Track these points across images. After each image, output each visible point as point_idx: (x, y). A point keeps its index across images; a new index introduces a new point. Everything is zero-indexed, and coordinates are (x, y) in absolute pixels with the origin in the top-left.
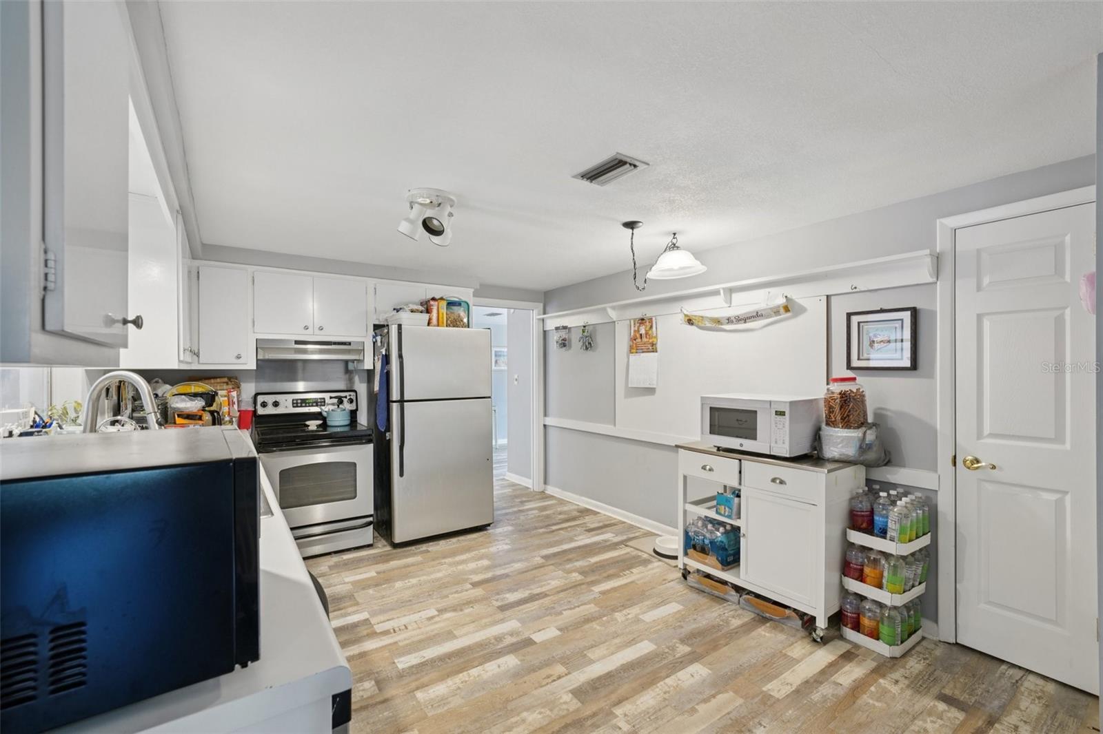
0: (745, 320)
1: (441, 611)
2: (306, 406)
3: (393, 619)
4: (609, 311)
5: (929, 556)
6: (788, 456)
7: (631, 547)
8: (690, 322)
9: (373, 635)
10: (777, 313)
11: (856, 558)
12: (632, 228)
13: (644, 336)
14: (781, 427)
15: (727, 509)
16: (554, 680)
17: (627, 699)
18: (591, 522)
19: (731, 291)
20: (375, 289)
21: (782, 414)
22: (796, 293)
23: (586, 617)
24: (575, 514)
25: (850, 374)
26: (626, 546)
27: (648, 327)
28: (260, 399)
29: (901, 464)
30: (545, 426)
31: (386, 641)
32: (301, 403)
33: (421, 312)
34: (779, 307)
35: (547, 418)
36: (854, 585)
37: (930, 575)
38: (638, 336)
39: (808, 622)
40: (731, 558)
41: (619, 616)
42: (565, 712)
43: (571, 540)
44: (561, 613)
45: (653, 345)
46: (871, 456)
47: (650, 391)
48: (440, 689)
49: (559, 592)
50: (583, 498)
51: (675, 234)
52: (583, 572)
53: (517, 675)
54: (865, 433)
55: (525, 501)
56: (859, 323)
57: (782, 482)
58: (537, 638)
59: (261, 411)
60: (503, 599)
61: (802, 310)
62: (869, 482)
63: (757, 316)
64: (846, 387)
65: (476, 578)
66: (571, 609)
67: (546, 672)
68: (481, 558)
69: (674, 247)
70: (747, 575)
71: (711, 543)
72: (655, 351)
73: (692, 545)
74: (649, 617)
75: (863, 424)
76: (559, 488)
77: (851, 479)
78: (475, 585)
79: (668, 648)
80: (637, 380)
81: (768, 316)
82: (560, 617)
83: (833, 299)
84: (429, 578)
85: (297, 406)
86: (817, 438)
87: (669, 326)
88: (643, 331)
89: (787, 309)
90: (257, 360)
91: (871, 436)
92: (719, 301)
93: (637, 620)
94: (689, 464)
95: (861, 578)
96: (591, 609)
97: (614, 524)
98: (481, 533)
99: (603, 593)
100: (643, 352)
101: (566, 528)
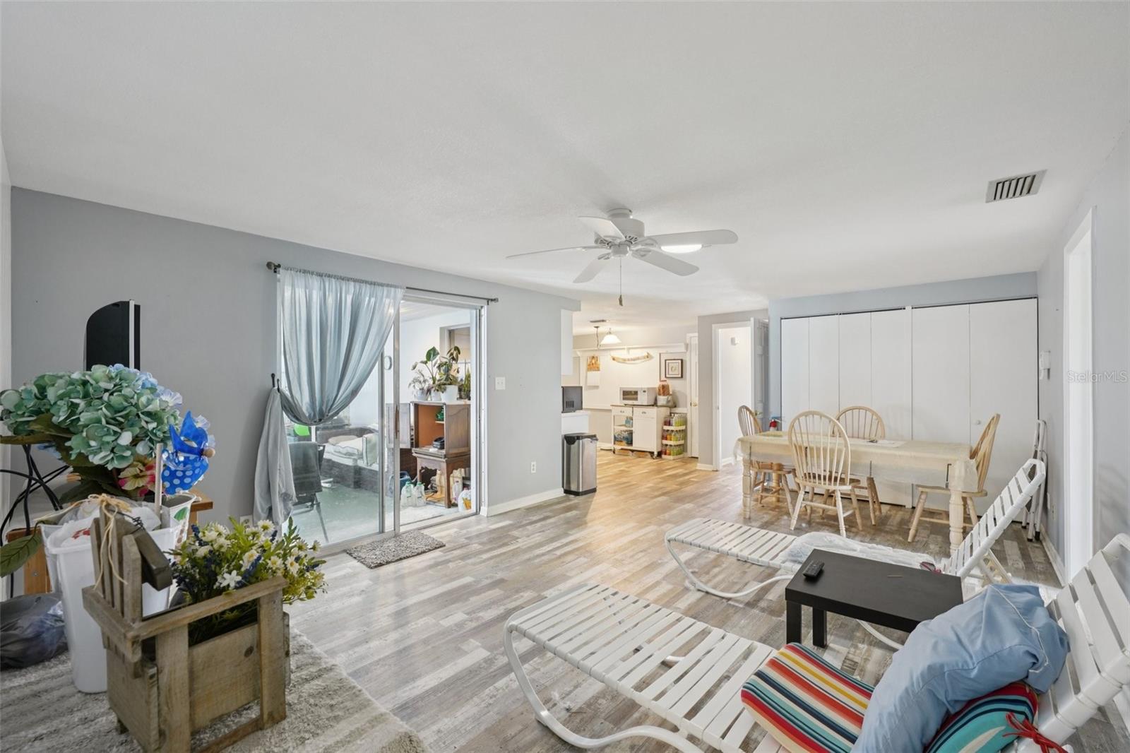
0: (634, 360)
5: (684, 431)
6: (647, 405)
8: (614, 359)
10: (644, 358)
11: (665, 434)
13: (593, 364)
14: (645, 396)
15: (629, 425)
19: (629, 349)
21: (644, 391)
22: (652, 352)
25: (665, 379)
27: (596, 360)
29: (679, 407)
34: (645, 356)
36: (665, 442)
37: (685, 438)
38: (590, 364)
39: (652, 453)
40: (630, 443)
45: (598, 368)
46: (670, 404)
47: (597, 387)
54: (668, 397)
56: (668, 363)
57: (645, 413)
61: (652, 358)
62: (671, 413)
63: (638, 359)
64: (664, 383)
69: (610, 333)
70: (636, 446)
71: (623, 438)
72: (599, 370)
73: (616, 440)
75: (669, 394)
77: (665, 411)
80: (590, 383)
81: (642, 359)
83: (661, 354)
86: (656, 400)
87: (605, 360)
88: (593, 362)
89: (648, 357)
91: (670, 398)
92: (625, 351)
94: (616, 411)
95: (666, 439)
100: (595, 370)
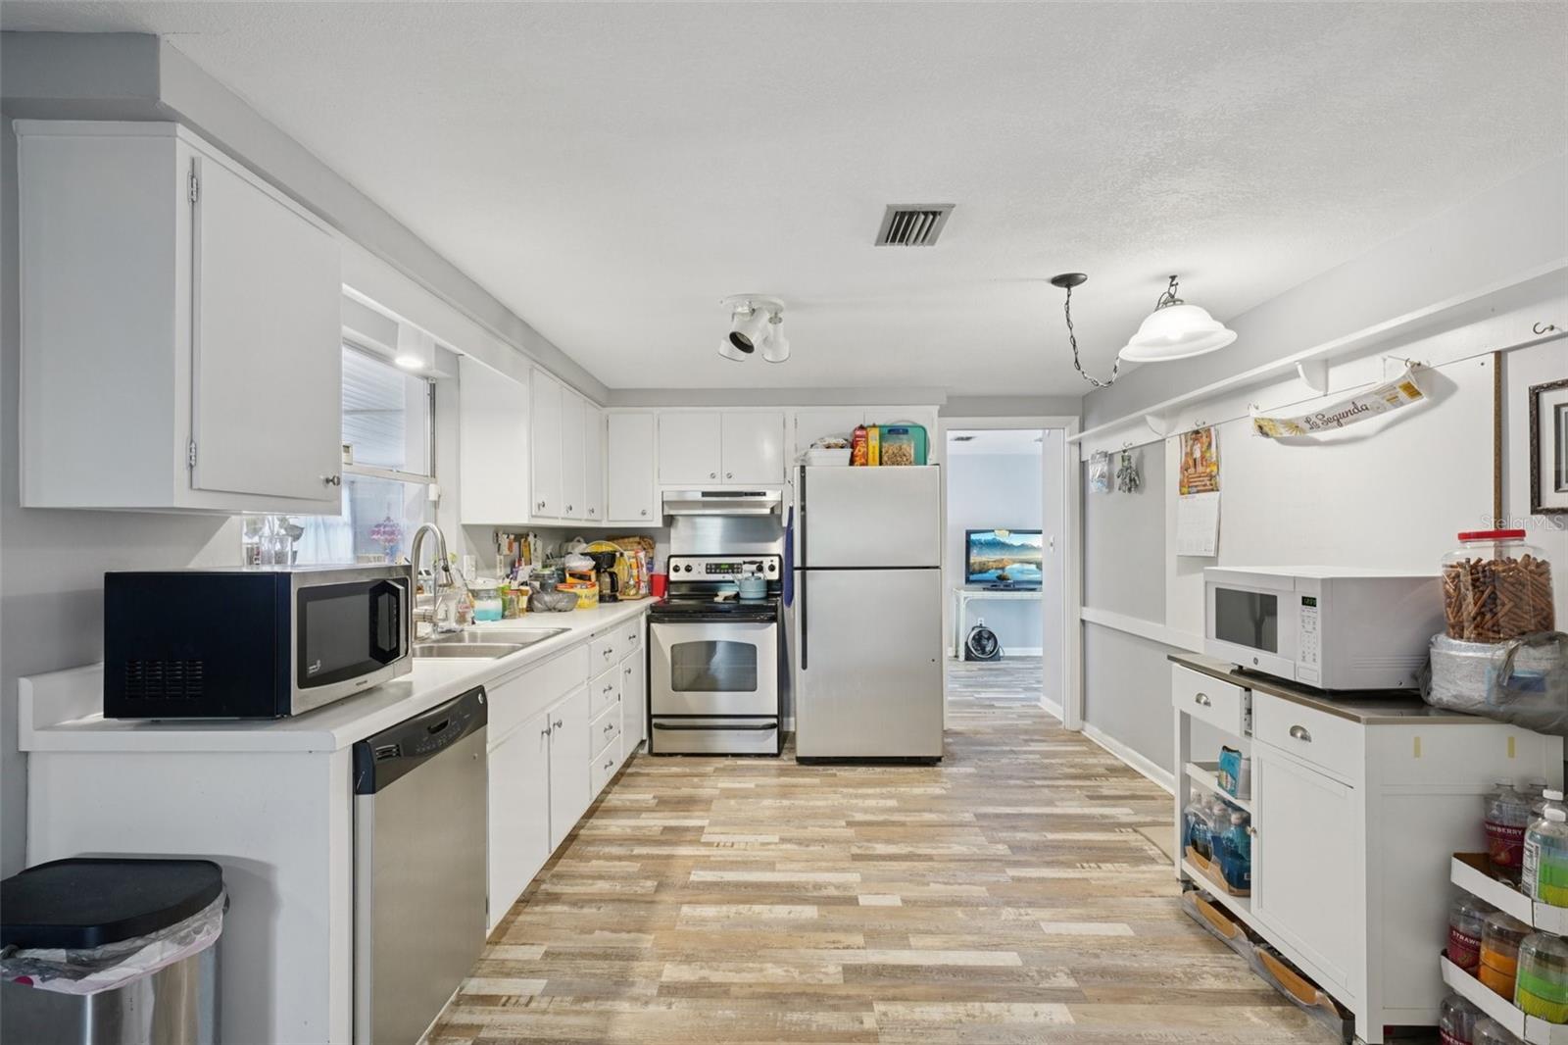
0: (1338, 420)
1: (783, 840)
2: (720, 573)
3: (728, 833)
4: (1149, 418)
6: (1319, 686)
7: (1142, 835)
8: (1262, 430)
9: (696, 842)
10: (1394, 401)
11: (1465, 921)
12: (1069, 287)
13: (1198, 462)
14: (1309, 628)
15: (1229, 778)
16: (838, 948)
17: (907, 1000)
18: (1112, 786)
19: (1327, 362)
20: (796, 420)
21: (1309, 602)
23: (956, 899)
24: (1102, 770)
26: (1135, 831)
27: (1205, 447)
28: (673, 562)
30: (1083, 622)
31: (703, 851)
32: (716, 569)
33: (842, 447)
34: (1392, 387)
35: (1084, 609)
36: (1462, 982)
38: (1191, 463)
41: (1008, 913)
42: (816, 981)
43: (1050, 803)
44: (928, 884)
45: (1212, 477)
48: (709, 911)
49: (951, 861)
50: (1129, 750)
51: (1173, 278)
52: (1015, 848)
53: (801, 927)
54: (1511, 653)
55: (1032, 741)
56: (1558, 408)
57: (1305, 738)
58: (863, 900)
59: (673, 576)
60: (867, 848)
61: (1445, 389)
63: (1356, 410)
64: (1492, 551)
65: (859, 817)
66: (946, 884)
67: (833, 936)
68: (890, 797)
69: (1172, 300)
71: (1214, 838)
72: (1214, 489)
73: (1191, 838)
74: (1051, 928)
76: (1101, 729)
78: (850, 824)
79: (1039, 972)
80: (1188, 543)
81: (1380, 410)
82: (926, 888)
83: (1512, 360)
84: (807, 804)
85: (711, 573)
87: (1233, 441)
88: (1197, 454)
89: (1413, 392)
90: (664, 516)
93: (1034, 925)
95: (1473, 968)
96: (979, 892)
97: (1153, 798)
98: (923, 769)
99: (1019, 880)
100: (1198, 492)
101: (1058, 787)
